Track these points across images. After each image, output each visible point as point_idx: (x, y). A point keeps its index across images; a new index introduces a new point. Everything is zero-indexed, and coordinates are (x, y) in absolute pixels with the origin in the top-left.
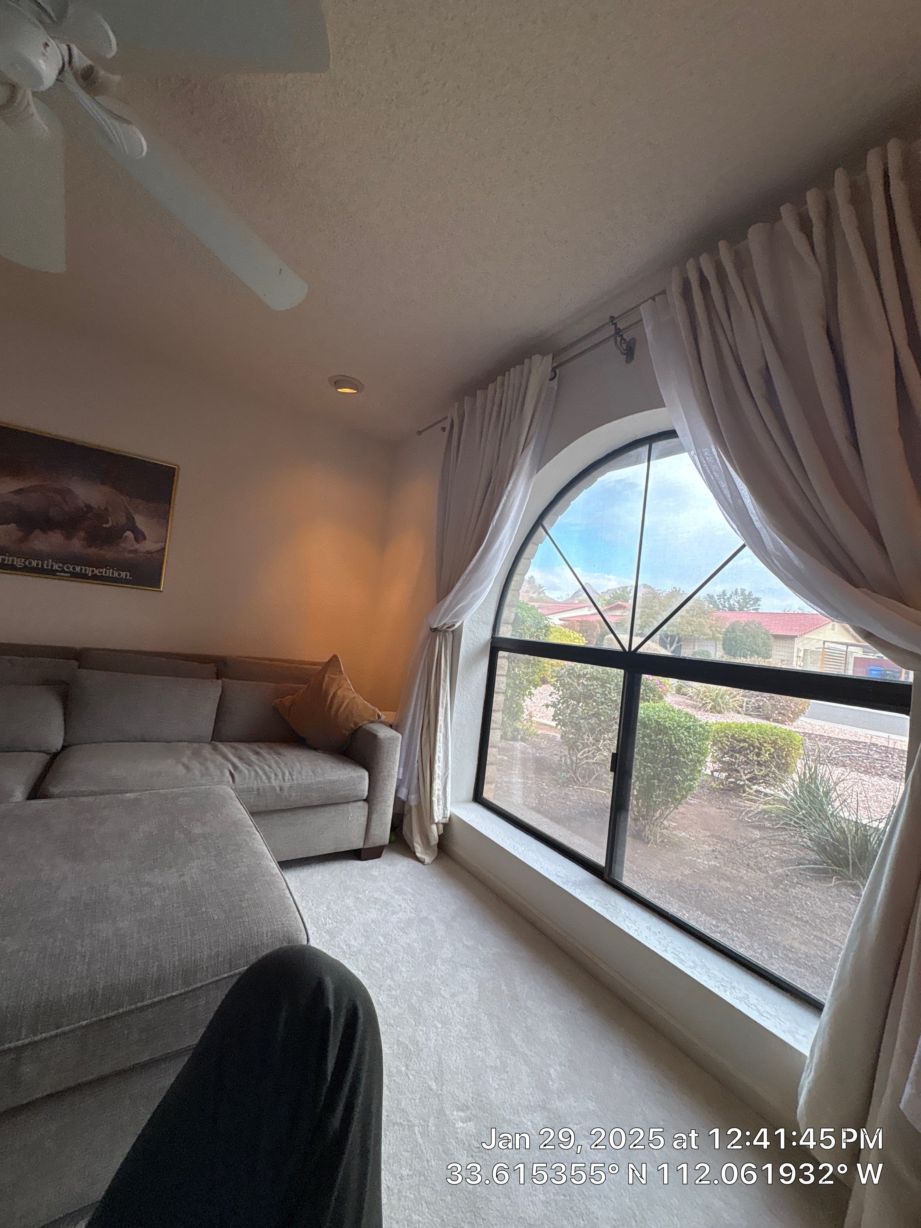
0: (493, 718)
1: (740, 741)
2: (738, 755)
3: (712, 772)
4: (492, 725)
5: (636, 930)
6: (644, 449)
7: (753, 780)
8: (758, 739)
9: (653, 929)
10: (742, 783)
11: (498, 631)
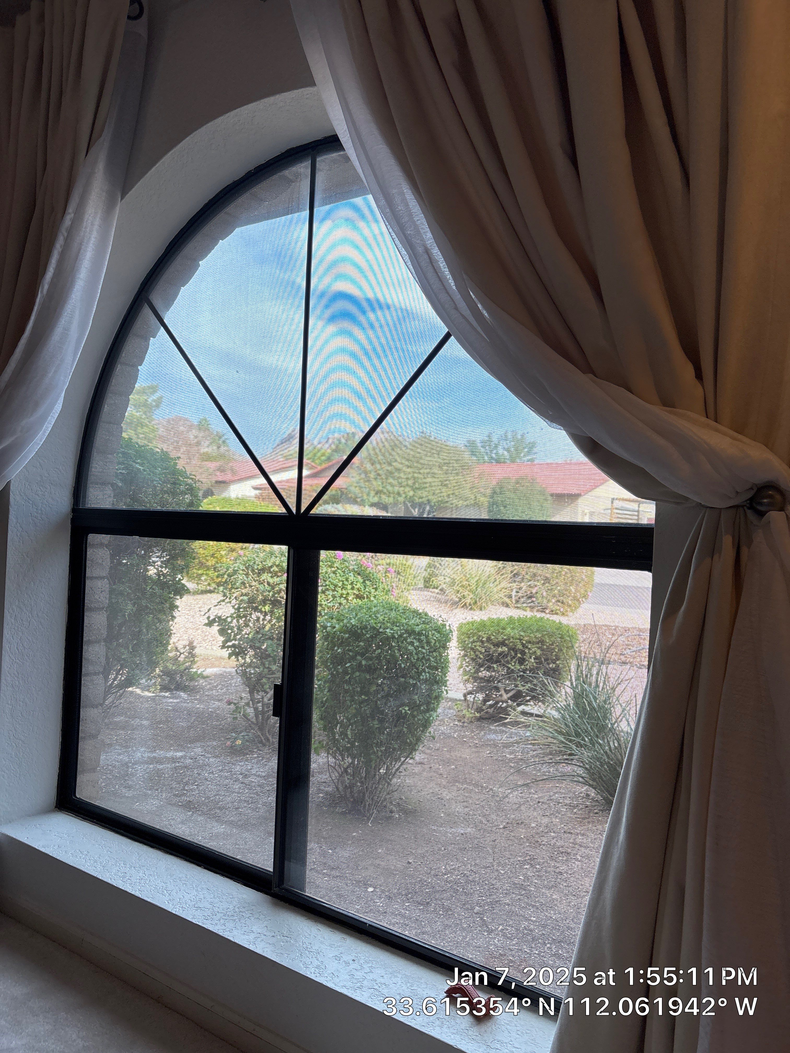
0: (85, 654)
1: (497, 645)
2: (495, 666)
3: (465, 696)
4: (86, 668)
5: (318, 967)
6: (303, 168)
7: (517, 697)
8: (520, 640)
9: (345, 958)
10: (505, 705)
11: (85, 497)
